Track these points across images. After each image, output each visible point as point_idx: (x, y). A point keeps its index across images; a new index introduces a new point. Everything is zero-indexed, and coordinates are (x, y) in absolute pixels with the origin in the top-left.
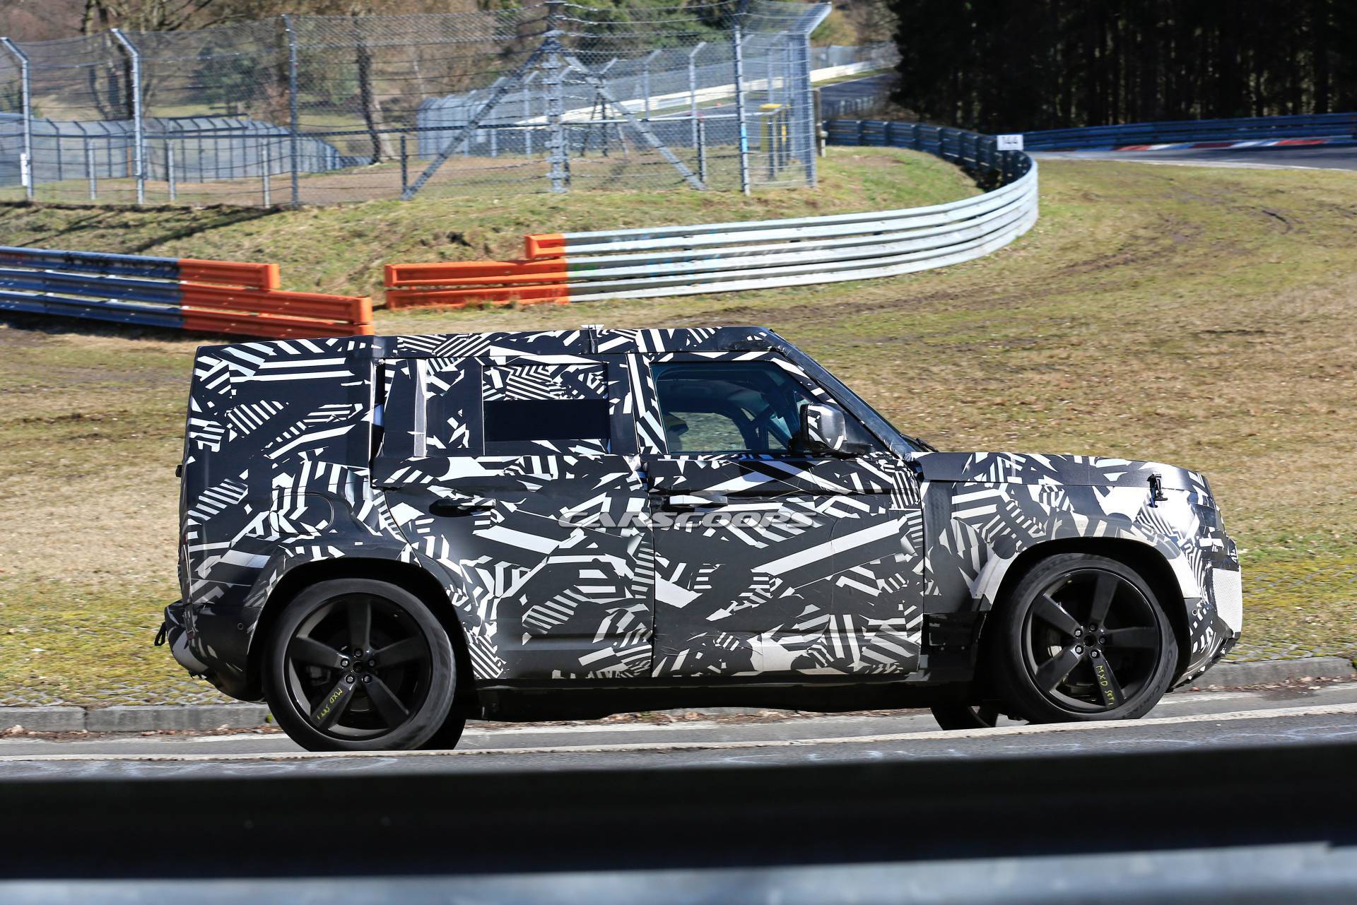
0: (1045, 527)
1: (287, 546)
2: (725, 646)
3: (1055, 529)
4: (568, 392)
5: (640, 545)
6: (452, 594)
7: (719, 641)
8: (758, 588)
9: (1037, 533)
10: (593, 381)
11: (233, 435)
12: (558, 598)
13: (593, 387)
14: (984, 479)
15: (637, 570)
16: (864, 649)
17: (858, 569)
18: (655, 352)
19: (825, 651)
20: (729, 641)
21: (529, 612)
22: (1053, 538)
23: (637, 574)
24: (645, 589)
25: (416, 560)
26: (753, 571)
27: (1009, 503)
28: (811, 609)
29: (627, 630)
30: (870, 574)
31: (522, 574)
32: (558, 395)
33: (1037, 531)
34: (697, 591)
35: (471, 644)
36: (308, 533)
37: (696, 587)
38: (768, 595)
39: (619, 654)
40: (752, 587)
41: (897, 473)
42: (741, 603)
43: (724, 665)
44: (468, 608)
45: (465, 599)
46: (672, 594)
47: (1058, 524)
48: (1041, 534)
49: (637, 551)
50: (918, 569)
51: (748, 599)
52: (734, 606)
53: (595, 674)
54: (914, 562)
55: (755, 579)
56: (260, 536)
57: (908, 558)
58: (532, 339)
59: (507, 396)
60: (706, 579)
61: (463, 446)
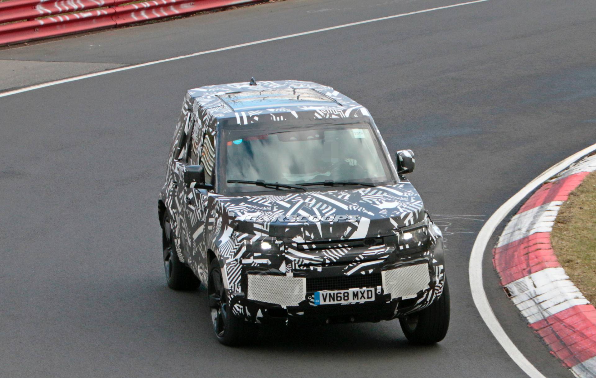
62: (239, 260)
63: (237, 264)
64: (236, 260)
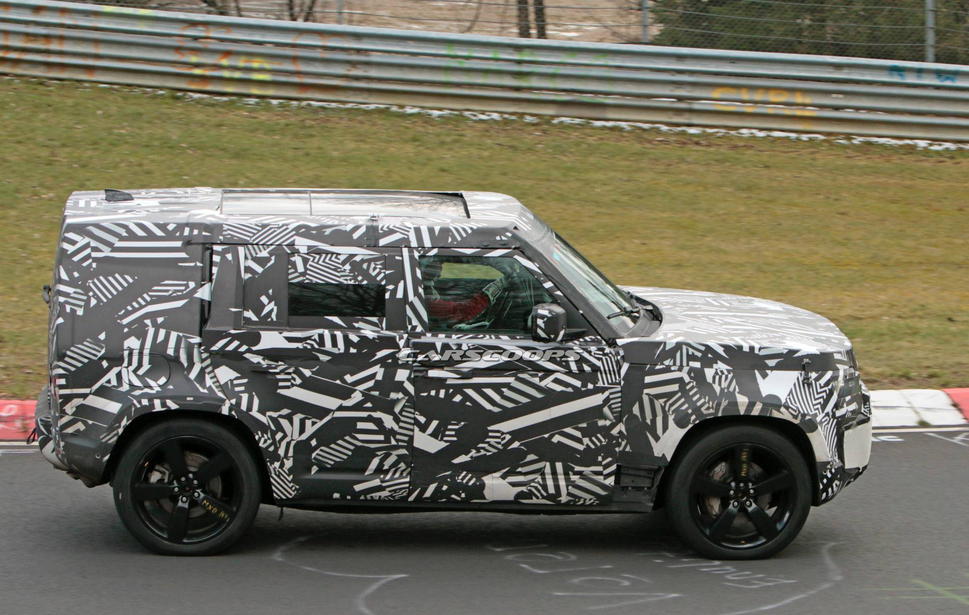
0: (714, 405)
1: (134, 397)
2: (465, 481)
3: (722, 408)
4: (355, 278)
5: (404, 406)
6: (260, 439)
7: (460, 477)
8: (492, 441)
9: (708, 410)
10: (375, 269)
11: (93, 302)
12: (340, 442)
13: (374, 274)
14: (671, 363)
15: (401, 424)
16: (570, 487)
17: (569, 430)
18: (424, 247)
19: (540, 488)
20: (468, 478)
21: (318, 451)
22: (720, 415)
23: (401, 427)
24: (406, 439)
25: (233, 413)
26: (489, 428)
27: (689, 383)
28: (531, 457)
29: (391, 467)
30: (578, 434)
31: (314, 423)
32: (347, 280)
33: (708, 408)
34: (446, 441)
35: (273, 475)
36: (151, 387)
37: (445, 439)
38: (500, 446)
39: (384, 485)
40: (488, 440)
41: (604, 358)
42: (478, 451)
43: (463, 495)
44: (272, 449)
45: (269, 442)
46: (426, 443)
47: (724, 403)
48: (711, 411)
49: (402, 410)
50: (615, 432)
51: (484, 448)
52: (473, 453)
53: (365, 497)
54: (613, 426)
55: (490, 434)
56: (114, 386)
57: (608, 423)
58: (328, 231)
59: (307, 279)
60: (453, 433)
61: (272, 319)
62: (831, 414)
63: (830, 419)
64: (827, 414)
